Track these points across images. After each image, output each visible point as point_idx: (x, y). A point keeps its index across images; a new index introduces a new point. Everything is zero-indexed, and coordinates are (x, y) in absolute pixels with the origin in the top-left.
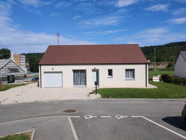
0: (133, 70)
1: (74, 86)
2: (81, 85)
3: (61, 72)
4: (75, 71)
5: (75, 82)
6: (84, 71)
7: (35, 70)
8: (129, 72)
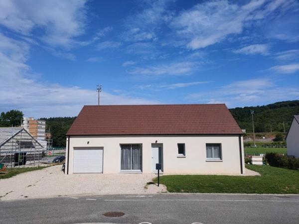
0: (218, 146)
1: (123, 170)
2: (133, 169)
3: (102, 148)
4: (123, 146)
5: (124, 165)
6: (138, 147)
7: (60, 144)
8: (213, 148)
